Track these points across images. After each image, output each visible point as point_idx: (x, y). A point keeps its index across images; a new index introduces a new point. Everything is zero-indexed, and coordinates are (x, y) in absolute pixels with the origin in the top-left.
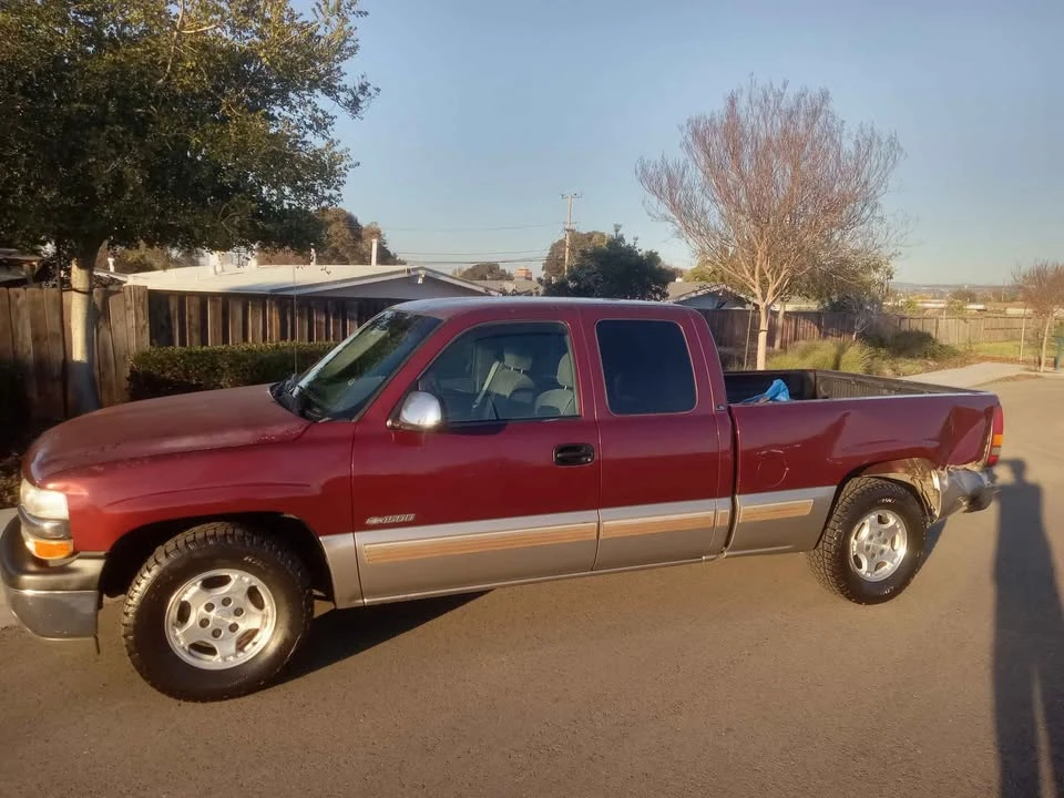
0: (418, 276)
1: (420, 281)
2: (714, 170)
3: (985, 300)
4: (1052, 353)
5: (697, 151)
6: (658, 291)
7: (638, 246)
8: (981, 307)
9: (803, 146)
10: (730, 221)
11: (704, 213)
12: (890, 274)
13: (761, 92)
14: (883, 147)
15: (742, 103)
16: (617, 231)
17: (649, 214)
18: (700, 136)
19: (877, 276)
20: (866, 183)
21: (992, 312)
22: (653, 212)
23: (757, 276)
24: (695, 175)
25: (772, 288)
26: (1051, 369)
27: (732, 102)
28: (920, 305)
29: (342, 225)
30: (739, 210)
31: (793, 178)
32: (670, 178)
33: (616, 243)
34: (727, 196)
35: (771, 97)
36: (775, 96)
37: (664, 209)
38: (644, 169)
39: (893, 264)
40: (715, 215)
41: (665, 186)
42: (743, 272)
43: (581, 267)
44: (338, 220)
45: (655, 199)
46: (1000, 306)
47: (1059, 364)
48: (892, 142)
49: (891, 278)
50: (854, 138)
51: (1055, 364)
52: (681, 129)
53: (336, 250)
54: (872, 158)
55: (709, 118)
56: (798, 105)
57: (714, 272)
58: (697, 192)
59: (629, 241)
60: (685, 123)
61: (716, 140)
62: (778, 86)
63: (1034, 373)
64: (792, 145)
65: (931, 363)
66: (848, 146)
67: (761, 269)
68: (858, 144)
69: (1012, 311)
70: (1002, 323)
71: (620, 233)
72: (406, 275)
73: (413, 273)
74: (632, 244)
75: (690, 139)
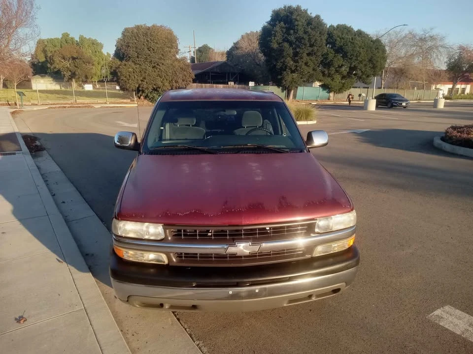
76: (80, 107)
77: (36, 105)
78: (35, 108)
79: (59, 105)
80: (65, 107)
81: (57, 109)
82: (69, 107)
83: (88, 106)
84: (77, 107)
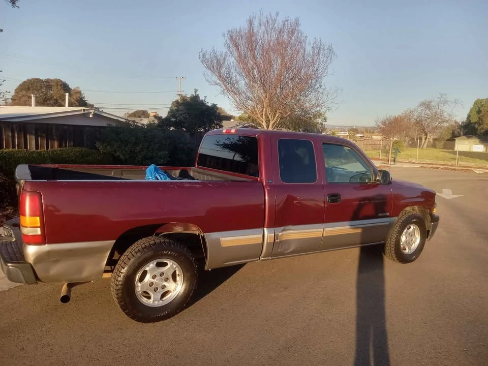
0: (90, 113)
1: (91, 116)
2: (242, 59)
3: (363, 133)
4: (393, 156)
5: (232, 48)
6: (218, 124)
7: (207, 100)
8: (362, 135)
9: (286, 48)
10: (250, 87)
11: (237, 82)
12: (325, 119)
13: (265, 19)
14: (326, 52)
15: (256, 23)
16: (196, 92)
17: (207, 81)
18: (233, 39)
19: (319, 121)
20: (317, 70)
21: (366, 137)
22: (210, 80)
23: (264, 116)
24: (231, 61)
25: (272, 123)
26: (392, 163)
27: (251, 23)
28: (337, 134)
29: (59, 88)
30: (255, 82)
31: (282, 64)
32: (218, 61)
33: (195, 98)
34: (249, 73)
35: (270, 22)
36: (272, 21)
37: (215, 78)
38: (204, 56)
39: (327, 115)
40: (242, 83)
41: (215, 65)
42: (257, 114)
43: (177, 110)
44: (58, 85)
45: (210, 72)
46: (369, 135)
47: (396, 161)
48: (330, 49)
49: (326, 121)
50: (312, 45)
51: (394, 161)
52: (224, 36)
53: (56, 100)
54: (321, 56)
55: (238, 30)
56: (284, 25)
57: (249, 118)
58: (232, 70)
59: (202, 98)
60: (226, 33)
61: (242, 43)
62: (274, 15)
63: (386, 165)
64: (281, 47)
65: (343, 161)
66: (309, 49)
67: (266, 113)
68: (313, 48)
69: (374, 137)
70: (370, 142)
71: (197, 93)
72: (82, 112)
73: (86, 112)
74: (203, 99)
75: (229, 41)
76: (455, 170)
77: (414, 163)
78: (412, 166)
79: (431, 166)
80: (437, 168)
81: (428, 169)
82: (442, 169)
83: (467, 170)
84: (452, 169)
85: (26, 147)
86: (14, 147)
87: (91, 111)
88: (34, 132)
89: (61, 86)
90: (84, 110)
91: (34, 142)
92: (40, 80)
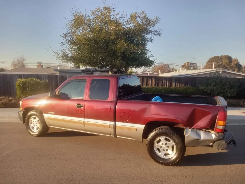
0: (220, 71)
44: (225, 58)
53: (224, 65)
73: (218, 71)
85: (171, 86)
86: (166, 86)
87: (221, 70)
88: (174, 81)
89: (227, 58)
90: (217, 70)
91: (174, 85)
92: (218, 57)
